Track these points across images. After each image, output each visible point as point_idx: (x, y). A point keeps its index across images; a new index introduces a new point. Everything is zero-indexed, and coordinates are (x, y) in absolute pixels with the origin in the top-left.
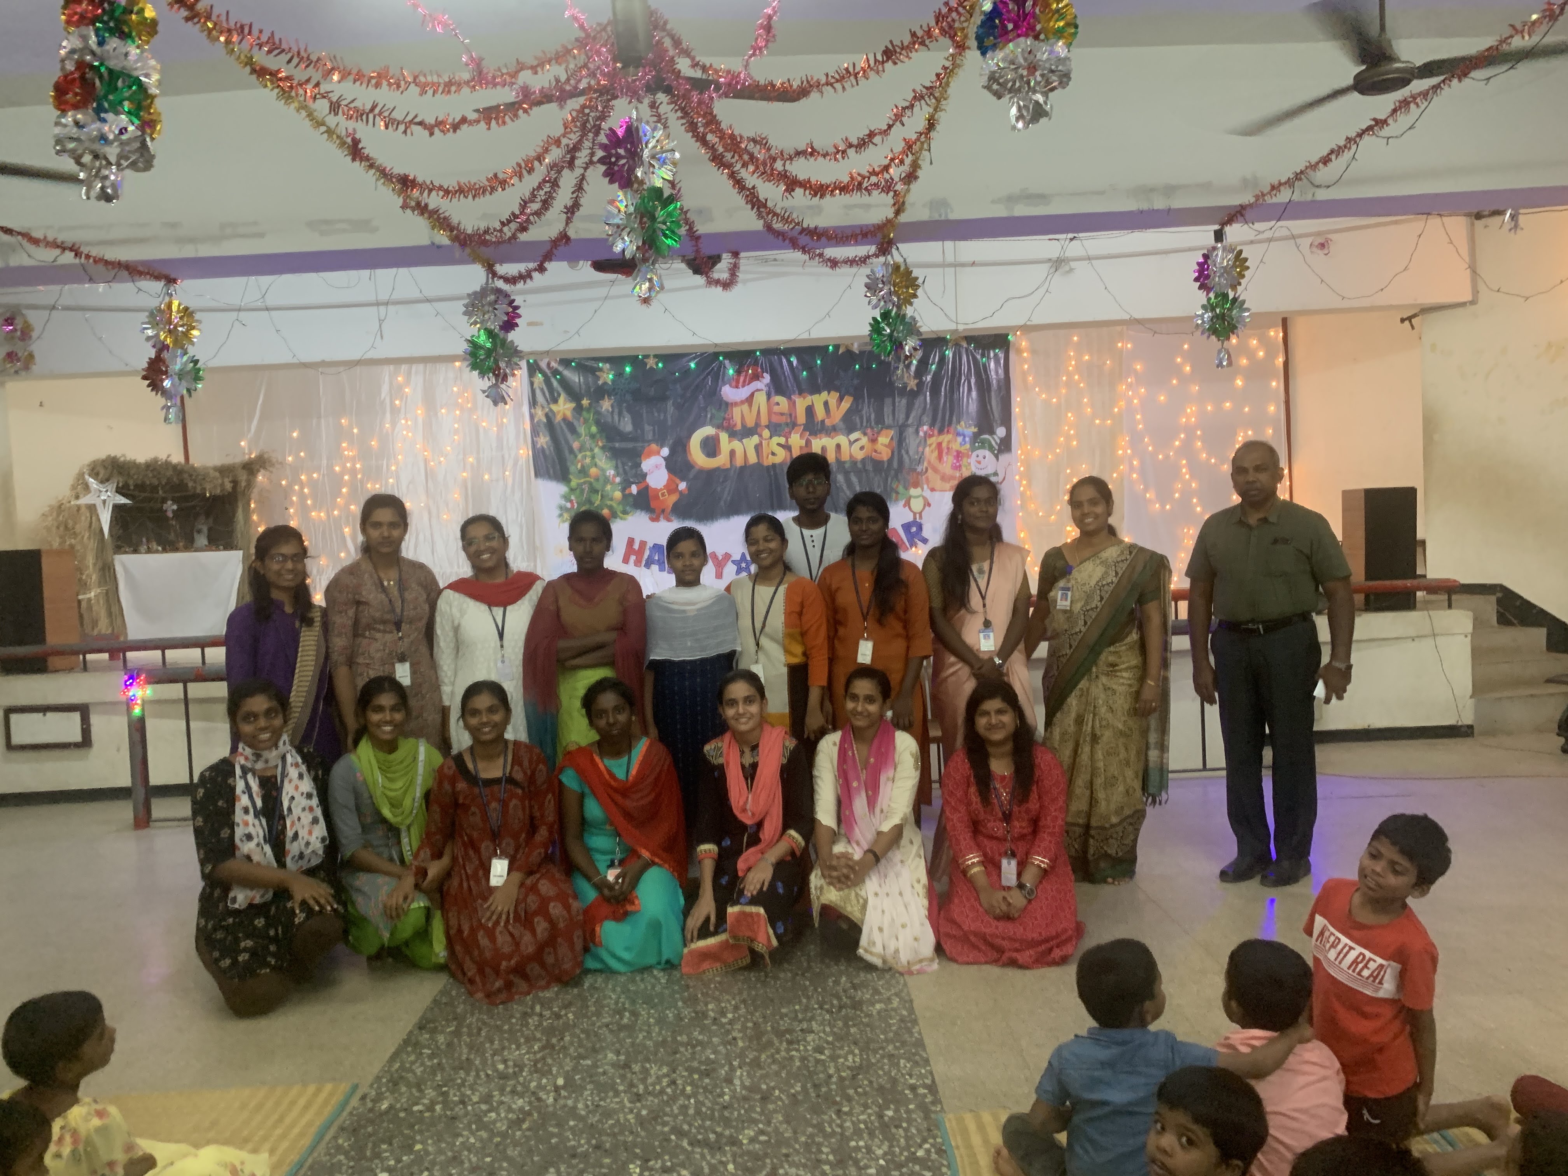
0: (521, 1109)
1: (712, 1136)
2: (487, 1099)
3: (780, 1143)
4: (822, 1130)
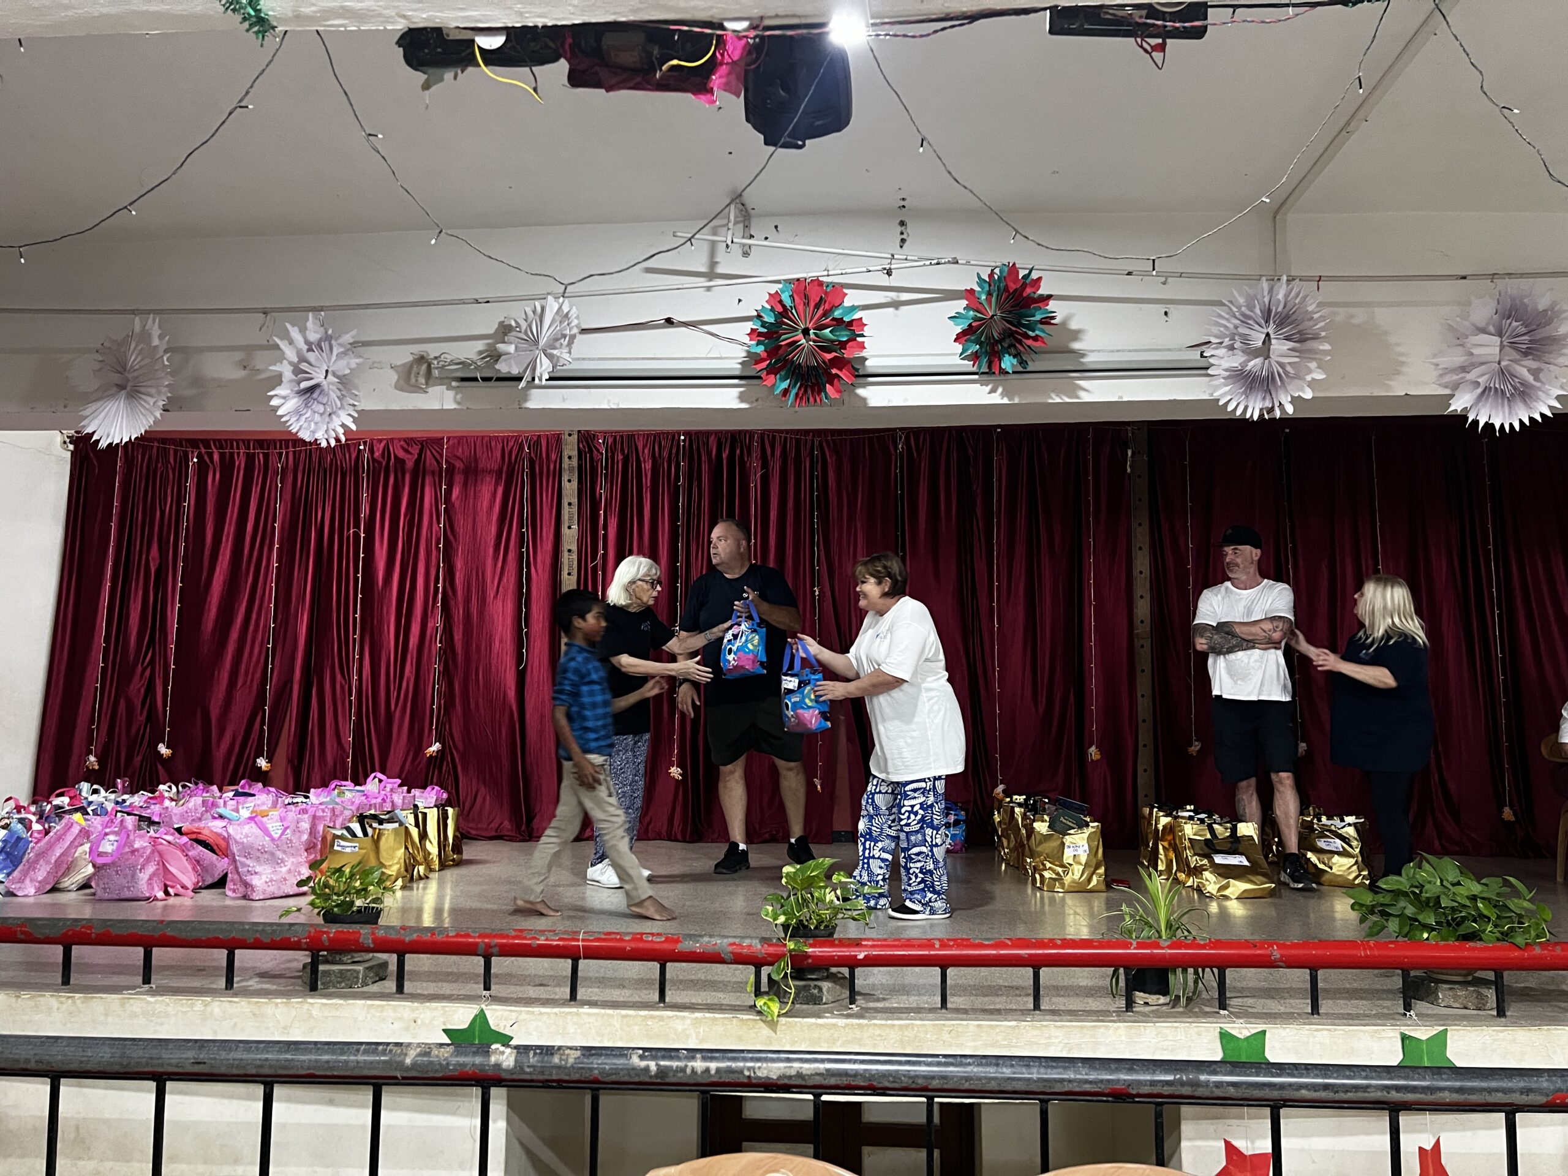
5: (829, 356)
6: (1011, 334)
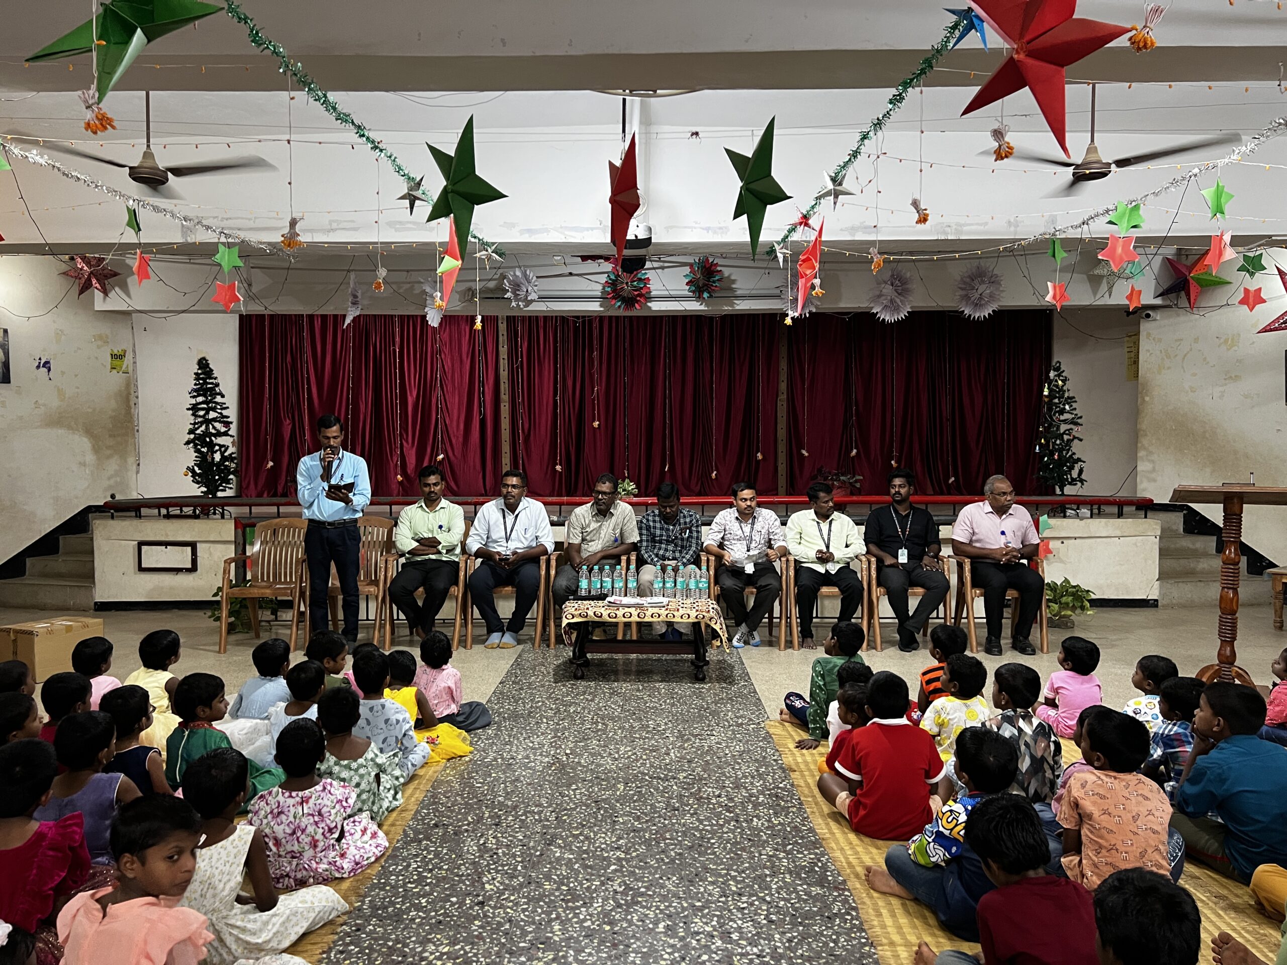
0: (549, 762)
1: (662, 776)
2: (527, 757)
3: (701, 779)
4: (725, 775)
5: (636, 293)
6: (707, 285)
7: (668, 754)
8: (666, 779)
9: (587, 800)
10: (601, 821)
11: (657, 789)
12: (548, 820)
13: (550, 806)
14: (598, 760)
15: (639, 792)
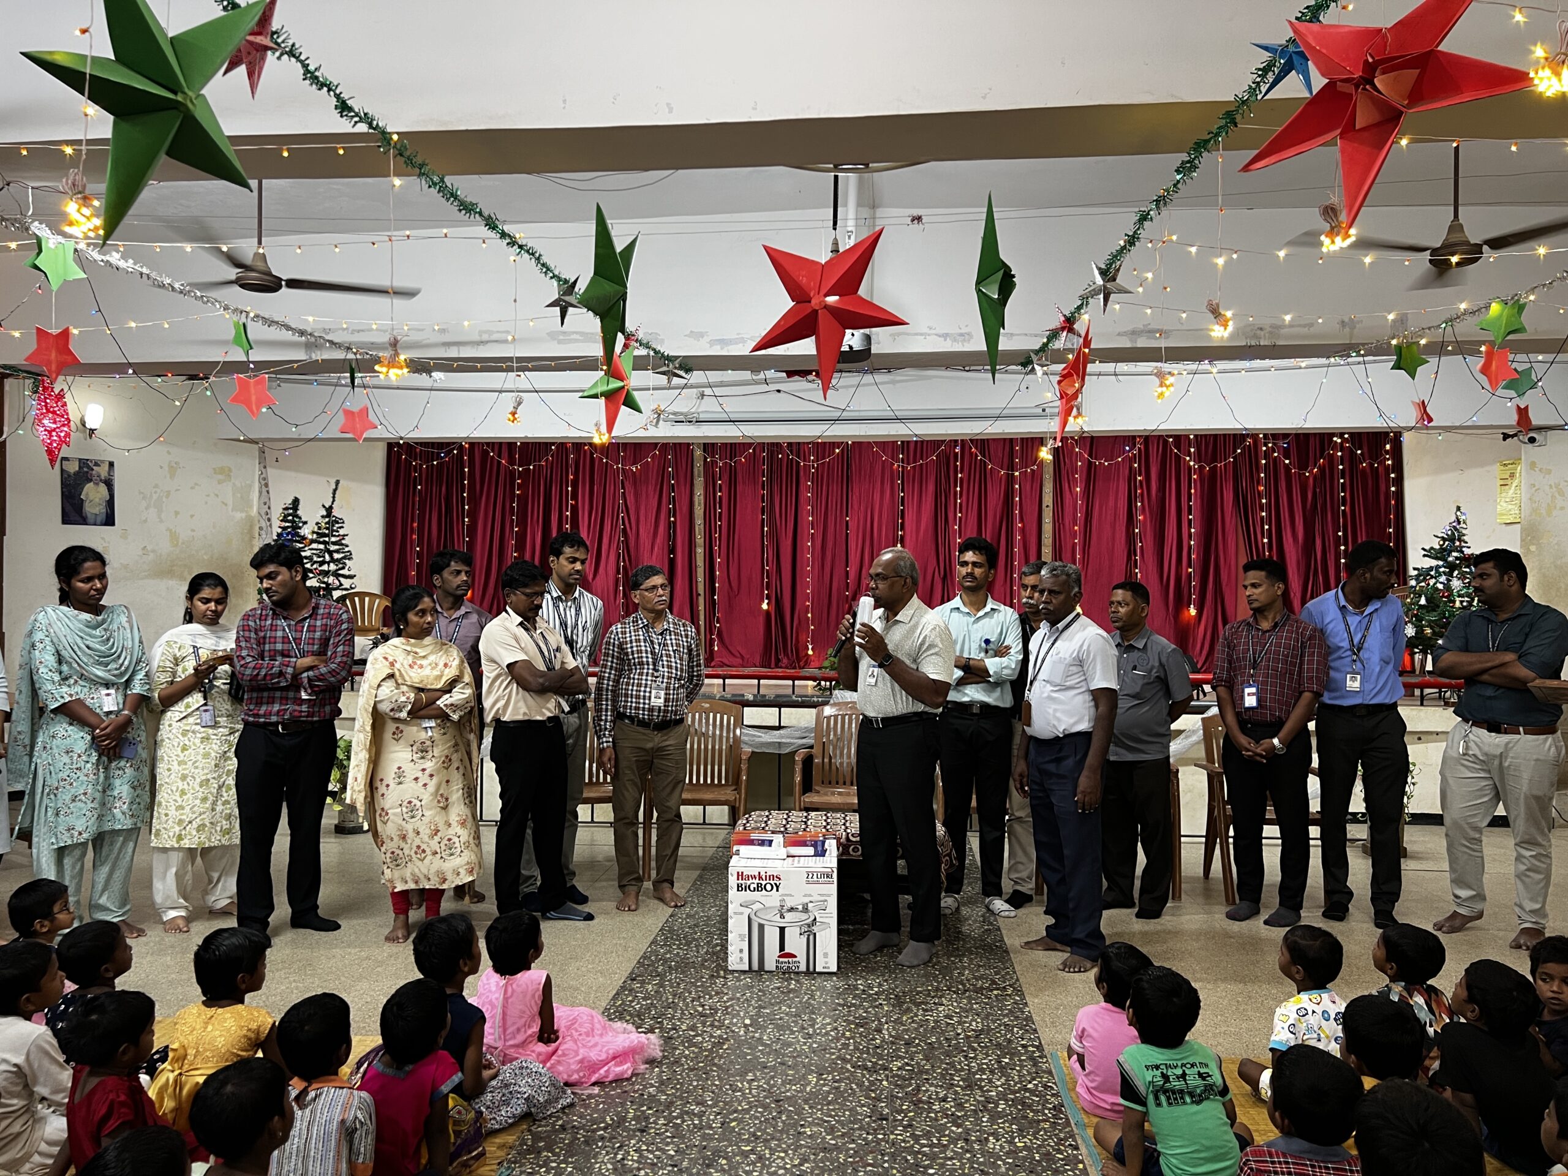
7: (879, 1031)
8: (873, 1070)
9: (766, 1097)
10: (781, 1132)
11: (860, 1085)
12: (711, 1128)
13: (715, 1105)
14: (787, 1037)
15: (837, 1088)
